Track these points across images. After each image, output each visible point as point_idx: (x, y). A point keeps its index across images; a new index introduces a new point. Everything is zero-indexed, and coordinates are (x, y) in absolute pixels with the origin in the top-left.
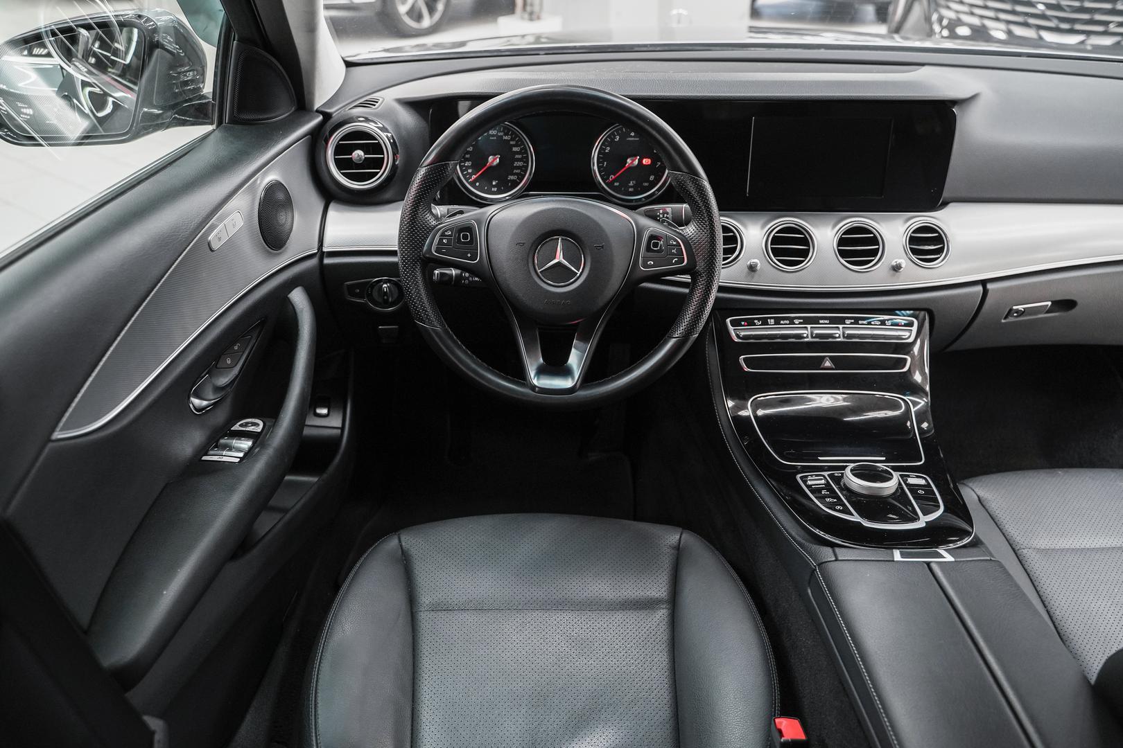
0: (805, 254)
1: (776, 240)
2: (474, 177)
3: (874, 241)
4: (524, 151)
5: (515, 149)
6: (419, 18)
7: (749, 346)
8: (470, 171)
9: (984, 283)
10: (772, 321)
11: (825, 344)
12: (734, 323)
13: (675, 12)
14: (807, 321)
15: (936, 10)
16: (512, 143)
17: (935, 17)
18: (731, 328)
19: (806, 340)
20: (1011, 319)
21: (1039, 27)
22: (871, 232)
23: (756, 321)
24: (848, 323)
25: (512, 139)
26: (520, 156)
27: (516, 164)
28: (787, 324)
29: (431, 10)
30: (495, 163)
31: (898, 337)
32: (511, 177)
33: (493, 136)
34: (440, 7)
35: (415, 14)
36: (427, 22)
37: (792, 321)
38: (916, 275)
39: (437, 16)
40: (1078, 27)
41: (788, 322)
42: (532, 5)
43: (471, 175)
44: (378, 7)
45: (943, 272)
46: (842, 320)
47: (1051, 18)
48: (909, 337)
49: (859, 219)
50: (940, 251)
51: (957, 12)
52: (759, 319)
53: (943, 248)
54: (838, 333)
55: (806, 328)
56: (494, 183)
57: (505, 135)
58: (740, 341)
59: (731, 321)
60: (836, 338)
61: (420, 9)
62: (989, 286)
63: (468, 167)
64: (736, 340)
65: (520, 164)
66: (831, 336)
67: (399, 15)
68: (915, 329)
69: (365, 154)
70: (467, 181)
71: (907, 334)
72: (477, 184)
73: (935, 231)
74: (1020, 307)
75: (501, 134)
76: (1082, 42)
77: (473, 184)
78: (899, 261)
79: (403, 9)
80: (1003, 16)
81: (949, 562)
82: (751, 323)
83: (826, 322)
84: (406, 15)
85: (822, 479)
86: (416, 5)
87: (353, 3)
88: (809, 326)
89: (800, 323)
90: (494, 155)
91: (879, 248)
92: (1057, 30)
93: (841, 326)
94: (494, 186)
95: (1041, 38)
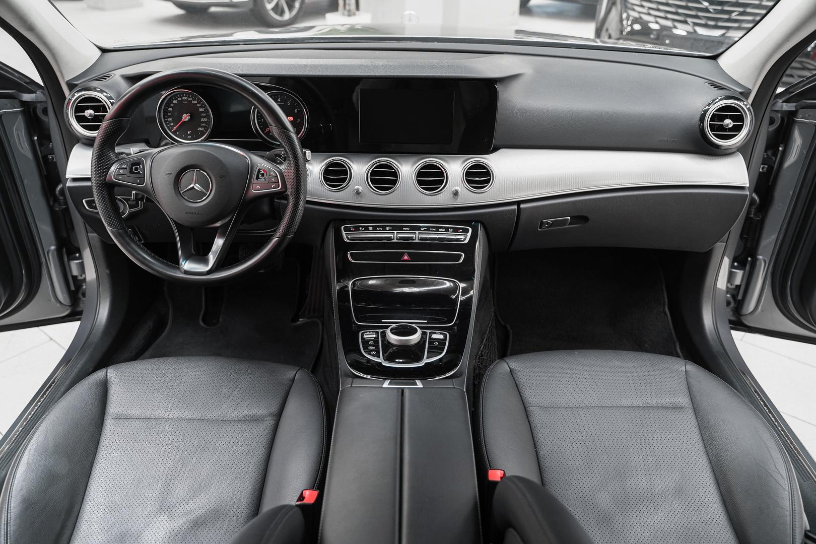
0: (394, 182)
1: (373, 173)
2: (175, 128)
3: (441, 174)
4: (206, 111)
5: (201, 110)
6: (282, 13)
7: (355, 245)
8: (172, 124)
9: (518, 203)
10: (371, 228)
11: (406, 244)
12: (346, 229)
13: (407, 12)
14: (394, 228)
15: (626, 11)
16: (198, 105)
17: (624, 16)
18: (344, 233)
19: (393, 241)
20: (544, 229)
21: (695, 24)
22: (439, 168)
23: (360, 228)
24: (422, 230)
25: (198, 103)
26: (205, 115)
27: (202, 120)
28: (381, 230)
29: (291, 7)
30: (186, 120)
31: (458, 240)
32: (200, 129)
33: (185, 100)
34: (297, 5)
35: (278, 9)
36: (287, 16)
37: (384, 228)
38: (469, 197)
39: (294, 12)
40: (720, 24)
41: (381, 229)
42: (349, 5)
43: (173, 127)
44: (251, 6)
45: (489, 195)
46: (418, 229)
47: (702, 18)
48: (465, 240)
49: (430, 159)
50: (488, 181)
51: (639, 13)
52: (362, 227)
53: (490, 179)
54: (416, 236)
55: (394, 233)
56: (189, 133)
57: (193, 100)
58: (349, 241)
59: (344, 228)
60: (414, 240)
61: (283, 6)
62: (522, 206)
63: (170, 122)
64: (346, 240)
65: (205, 120)
66: (411, 239)
67: (267, 10)
68: (469, 234)
69: (95, 112)
70: (171, 131)
71: (463, 238)
72: (178, 133)
73: (485, 168)
74: (549, 221)
75: (191, 99)
76: (723, 35)
77: (174, 133)
78: (457, 188)
79: (269, 6)
80: (669, 16)
81: (420, 388)
82: (357, 229)
83: (407, 229)
84: (271, 11)
85: (373, 334)
86: (280, 3)
87: (232, 1)
88: (395, 232)
89: (390, 230)
90: (186, 114)
91: (444, 179)
92: (706, 26)
93: (417, 232)
94: (189, 135)
95: (695, 31)
